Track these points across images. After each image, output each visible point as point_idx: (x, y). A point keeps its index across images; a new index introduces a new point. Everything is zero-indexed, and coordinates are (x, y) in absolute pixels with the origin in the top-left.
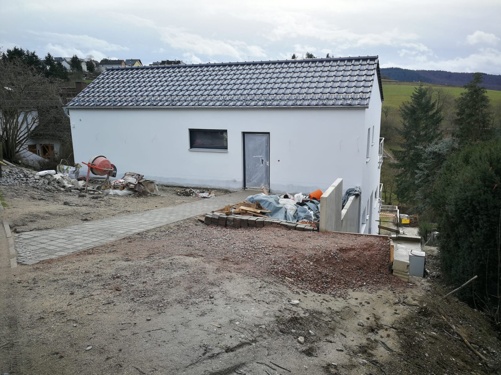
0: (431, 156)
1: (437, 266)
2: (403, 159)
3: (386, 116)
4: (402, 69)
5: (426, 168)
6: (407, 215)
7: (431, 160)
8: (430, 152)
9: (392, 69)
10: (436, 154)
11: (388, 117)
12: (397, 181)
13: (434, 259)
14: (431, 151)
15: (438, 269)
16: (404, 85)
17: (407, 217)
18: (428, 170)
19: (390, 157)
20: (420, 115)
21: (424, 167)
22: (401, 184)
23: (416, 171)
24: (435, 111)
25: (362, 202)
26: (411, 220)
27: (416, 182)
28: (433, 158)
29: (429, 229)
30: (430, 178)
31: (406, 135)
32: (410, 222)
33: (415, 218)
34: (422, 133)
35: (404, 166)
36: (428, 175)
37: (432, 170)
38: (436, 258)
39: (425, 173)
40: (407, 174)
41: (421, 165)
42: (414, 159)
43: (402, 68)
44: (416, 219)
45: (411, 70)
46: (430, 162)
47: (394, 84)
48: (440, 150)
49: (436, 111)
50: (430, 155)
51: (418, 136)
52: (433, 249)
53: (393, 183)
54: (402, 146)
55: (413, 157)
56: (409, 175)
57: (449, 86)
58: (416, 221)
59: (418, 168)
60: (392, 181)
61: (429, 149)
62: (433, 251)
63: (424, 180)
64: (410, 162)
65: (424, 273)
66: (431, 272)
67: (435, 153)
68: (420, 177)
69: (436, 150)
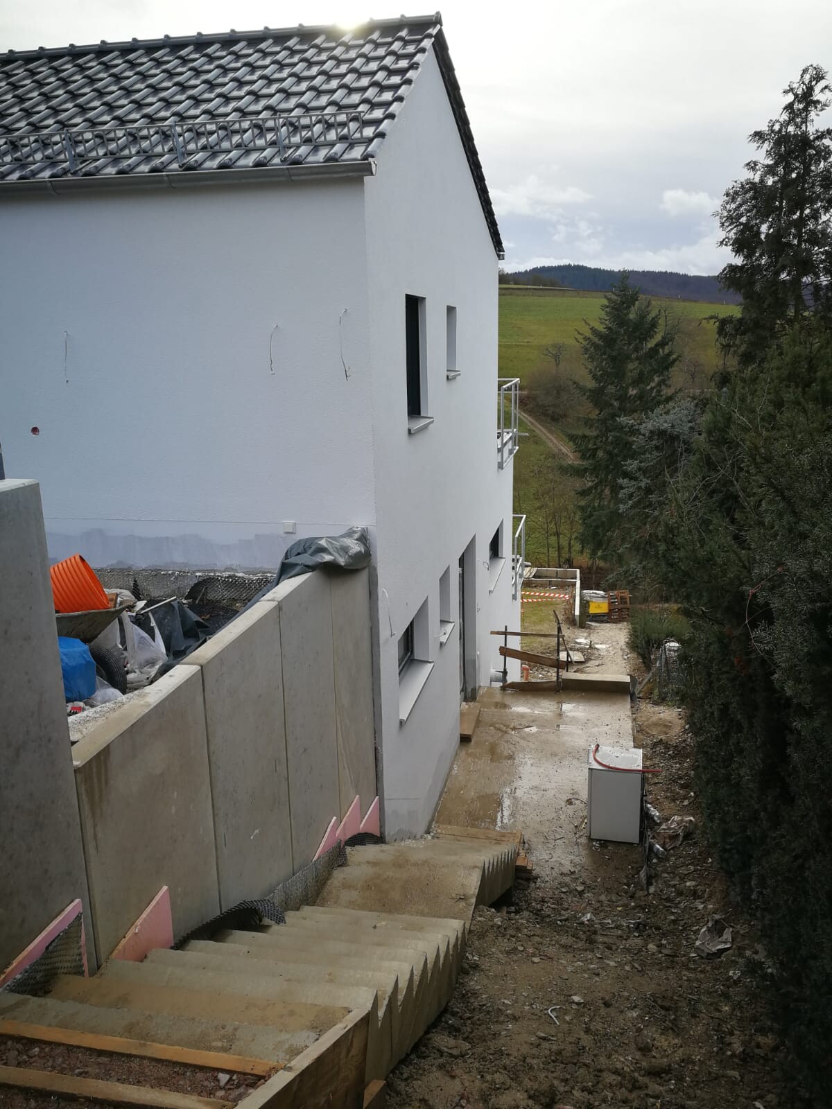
0: (654, 442)
1: (682, 787)
2: (594, 455)
3: (557, 365)
4: (590, 269)
5: (644, 471)
6: (602, 593)
7: (655, 453)
8: (651, 432)
9: (568, 268)
10: (666, 435)
11: (560, 366)
12: (582, 509)
13: (672, 757)
14: (652, 428)
15: (685, 798)
16: (593, 297)
17: (603, 597)
18: (648, 478)
19: (567, 455)
20: (625, 348)
21: (640, 469)
22: (591, 516)
23: (620, 481)
24: (658, 338)
25: (383, 591)
26: (610, 604)
27: (622, 508)
28: (657, 448)
29: (654, 636)
30: (653, 498)
31: (597, 397)
32: (610, 610)
33: (622, 598)
34: (632, 392)
35: (595, 470)
36: (648, 491)
37: (657, 477)
38: (678, 752)
39: (643, 485)
40: (602, 491)
41: (632, 465)
42: (617, 455)
43: (588, 266)
44: (623, 600)
45: (607, 271)
46: (652, 458)
47: (572, 297)
48: (673, 426)
49: (663, 338)
50: (650, 439)
51: (623, 398)
52: (668, 718)
53: (575, 513)
54: (588, 423)
55: (614, 448)
56: (607, 492)
57: (684, 300)
58: (622, 606)
59: (626, 475)
60: (571, 507)
61: (648, 426)
62: (667, 726)
63: (639, 502)
64: (608, 461)
65: (642, 821)
66: (666, 813)
67: (661, 433)
68: (631, 496)
69: (666, 425)
